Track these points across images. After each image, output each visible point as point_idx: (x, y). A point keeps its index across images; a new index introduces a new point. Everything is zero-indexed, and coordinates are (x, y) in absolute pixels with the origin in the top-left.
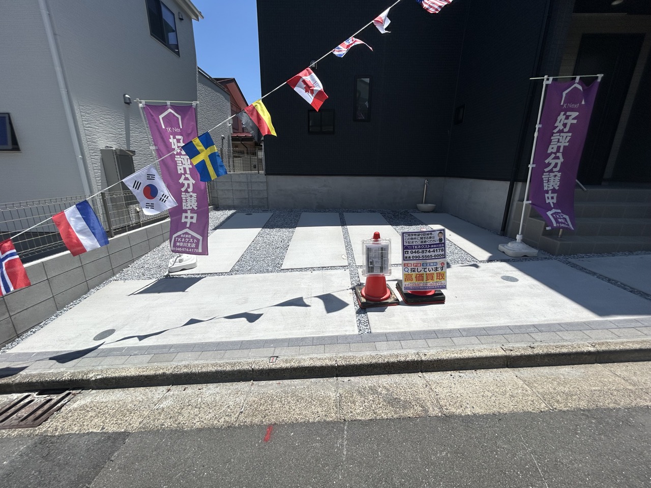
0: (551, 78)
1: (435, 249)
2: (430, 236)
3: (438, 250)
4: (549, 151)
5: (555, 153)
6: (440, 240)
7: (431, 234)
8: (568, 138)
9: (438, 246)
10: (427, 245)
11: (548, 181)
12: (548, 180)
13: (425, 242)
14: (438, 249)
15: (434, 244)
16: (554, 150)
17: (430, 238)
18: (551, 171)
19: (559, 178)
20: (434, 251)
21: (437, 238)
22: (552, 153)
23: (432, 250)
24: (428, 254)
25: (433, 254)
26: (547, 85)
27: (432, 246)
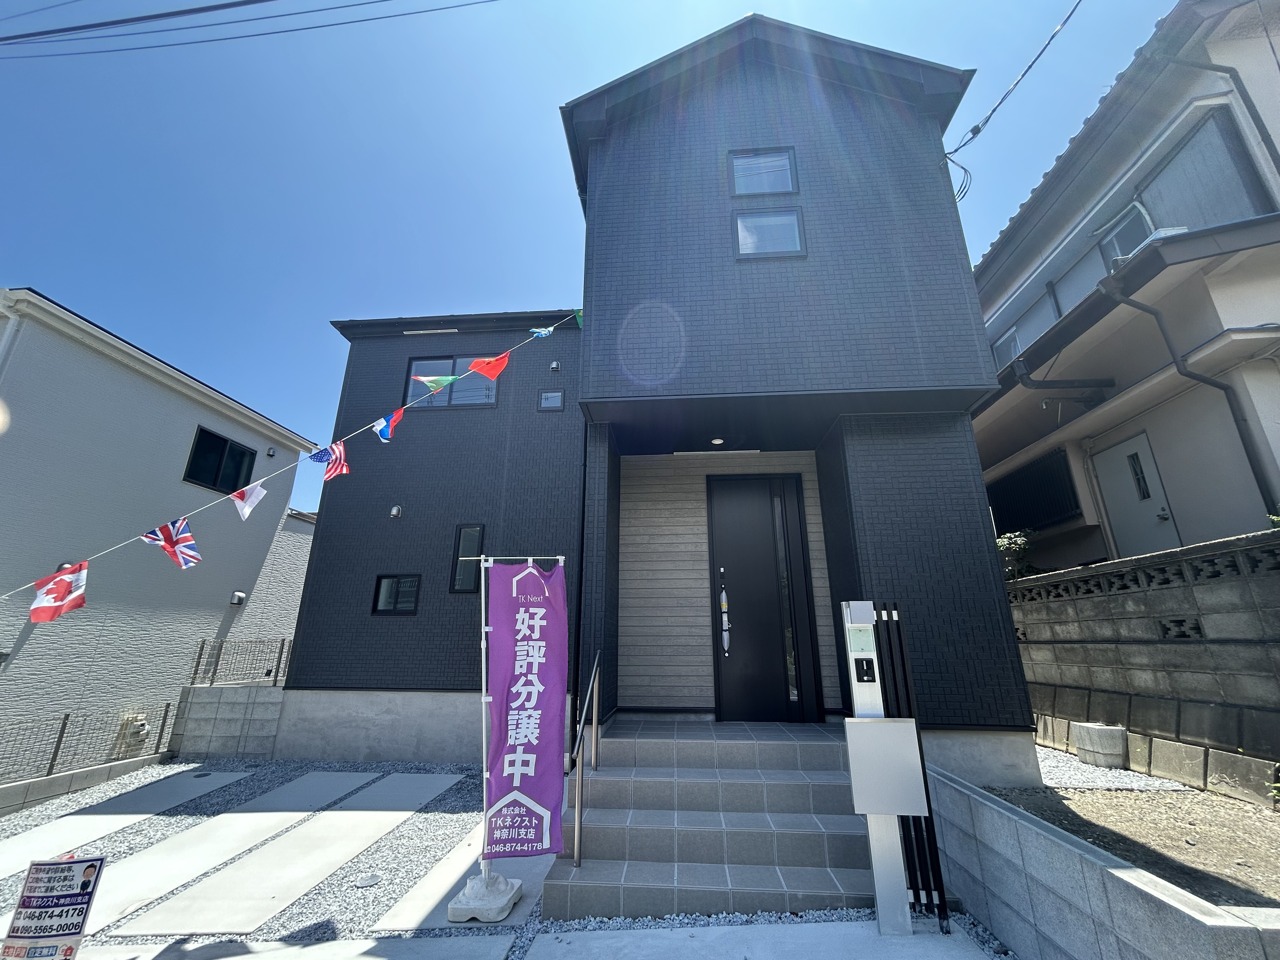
0: (491, 559)
1: (66, 909)
2: (66, 874)
3: (71, 912)
4: (517, 673)
5: (526, 675)
6: (85, 885)
7: (70, 869)
8: (543, 650)
9: (74, 900)
10: (53, 897)
11: (517, 727)
12: (517, 725)
13: (52, 889)
14: (71, 907)
15: (65, 897)
16: (524, 671)
17: (65, 879)
18: (522, 708)
19: (538, 721)
20: (60, 916)
21: (79, 880)
22: (521, 674)
23: (57, 911)
24: (47, 922)
25: (56, 922)
26: (486, 569)
27: (62, 901)
